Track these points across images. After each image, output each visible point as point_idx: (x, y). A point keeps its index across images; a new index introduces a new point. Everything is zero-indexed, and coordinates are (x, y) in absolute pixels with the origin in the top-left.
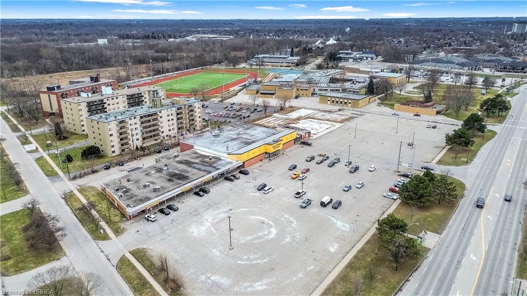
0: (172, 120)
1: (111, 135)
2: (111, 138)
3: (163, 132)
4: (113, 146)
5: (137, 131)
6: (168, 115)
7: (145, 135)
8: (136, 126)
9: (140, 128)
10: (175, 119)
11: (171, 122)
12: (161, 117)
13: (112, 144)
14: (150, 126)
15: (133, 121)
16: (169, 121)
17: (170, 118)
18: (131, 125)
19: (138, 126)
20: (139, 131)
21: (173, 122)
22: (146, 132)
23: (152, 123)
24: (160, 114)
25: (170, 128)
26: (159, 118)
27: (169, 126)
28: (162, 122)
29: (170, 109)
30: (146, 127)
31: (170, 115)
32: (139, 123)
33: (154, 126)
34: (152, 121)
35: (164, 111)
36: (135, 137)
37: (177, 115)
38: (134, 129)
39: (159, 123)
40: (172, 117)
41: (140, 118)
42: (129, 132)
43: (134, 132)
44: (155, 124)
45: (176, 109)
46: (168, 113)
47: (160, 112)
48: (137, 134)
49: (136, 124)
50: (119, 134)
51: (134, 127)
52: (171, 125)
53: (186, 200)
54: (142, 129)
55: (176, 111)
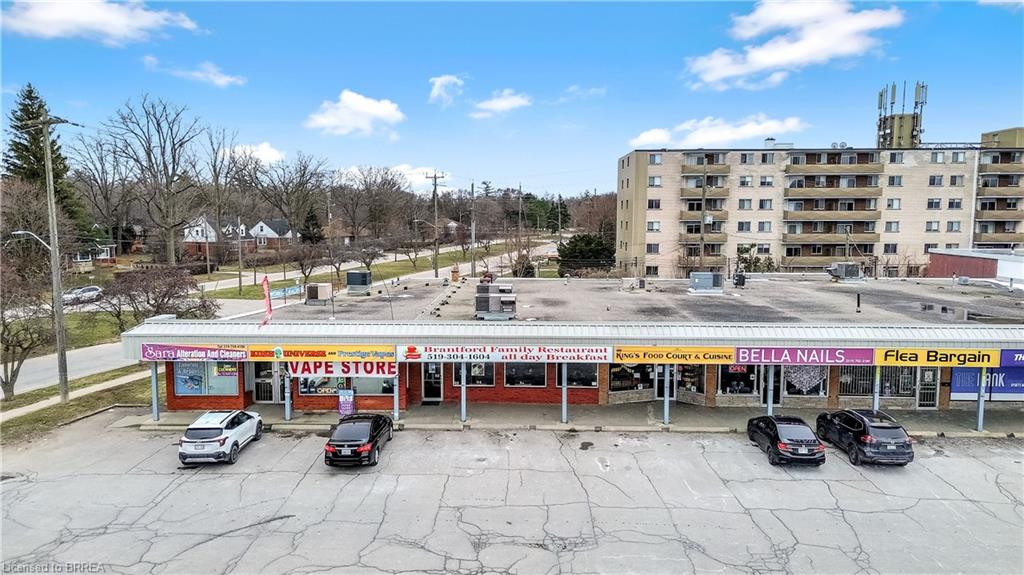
0: (953, 205)
1: (654, 205)
2: (652, 215)
3: (891, 248)
4: (653, 248)
5: (764, 216)
6: (935, 181)
7: (800, 236)
8: (766, 193)
9: (779, 207)
10: (970, 206)
11: (943, 215)
12: (892, 181)
13: (651, 238)
14: (831, 203)
15: (757, 170)
16: (933, 205)
17: (944, 193)
18: (743, 184)
19: (775, 194)
20: (774, 216)
21: (954, 215)
22: (809, 225)
23: (844, 190)
24: (893, 165)
25: (931, 238)
26: (883, 182)
27: (928, 230)
28: (896, 204)
29: (949, 153)
30: (810, 203)
31: (946, 181)
32: (781, 183)
33: (850, 208)
34: (844, 183)
35: (916, 158)
36: (753, 237)
37: (986, 185)
38: (755, 205)
39: (882, 204)
40: (956, 193)
41: (788, 162)
42: (730, 207)
43: (754, 216)
44: (857, 200)
45: (987, 160)
46: (935, 170)
47: (893, 159)
48: (766, 226)
49: (769, 184)
50: (685, 208)
51: (755, 194)
52: (943, 227)
53: (635, 442)
54: (791, 208)
55: (981, 168)
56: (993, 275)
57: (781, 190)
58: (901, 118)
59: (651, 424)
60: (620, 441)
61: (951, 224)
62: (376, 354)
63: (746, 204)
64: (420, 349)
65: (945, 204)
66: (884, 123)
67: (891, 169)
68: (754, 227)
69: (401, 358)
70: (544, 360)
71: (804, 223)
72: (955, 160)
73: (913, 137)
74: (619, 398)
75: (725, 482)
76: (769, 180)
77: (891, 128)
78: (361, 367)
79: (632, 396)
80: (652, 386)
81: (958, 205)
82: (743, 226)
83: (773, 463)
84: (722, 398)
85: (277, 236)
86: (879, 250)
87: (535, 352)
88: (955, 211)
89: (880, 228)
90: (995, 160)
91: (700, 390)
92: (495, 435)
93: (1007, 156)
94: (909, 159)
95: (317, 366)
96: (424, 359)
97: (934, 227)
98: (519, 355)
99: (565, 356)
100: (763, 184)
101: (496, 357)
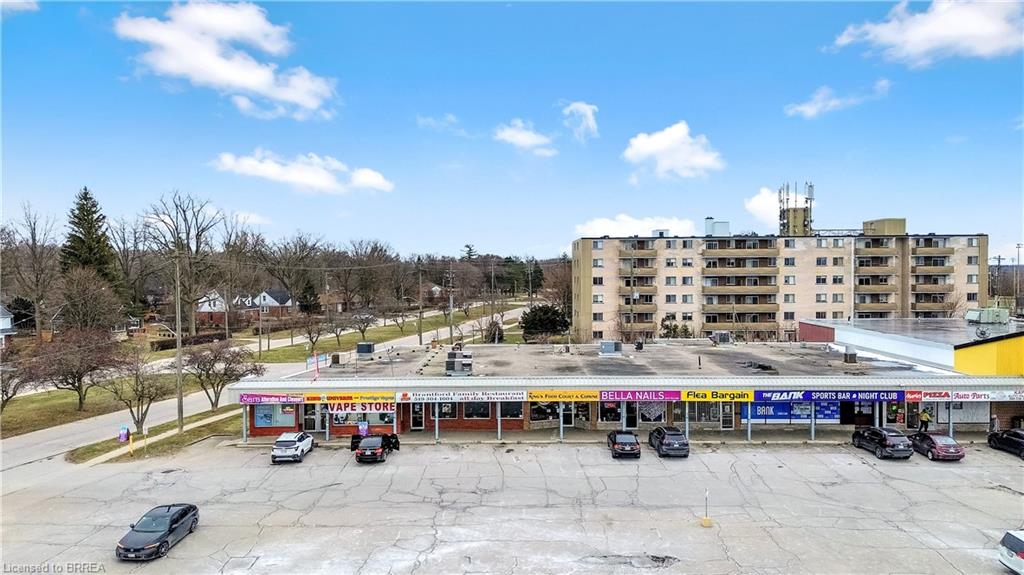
0: (837, 280)
1: (598, 281)
2: (596, 290)
3: (789, 316)
4: (597, 317)
5: (687, 290)
6: (821, 262)
7: (716, 307)
8: (687, 272)
9: (698, 283)
10: (850, 282)
11: (829, 289)
12: (789, 262)
13: (596, 309)
14: (740, 280)
15: (679, 254)
16: (821, 280)
17: (829, 271)
18: (669, 264)
19: (694, 272)
20: (695, 290)
21: (838, 289)
22: (723, 298)
23: (749, 270)
24: (787, 249)
25: (821, 308)
26: (780, 263)
27: (818, 301)
28: (791, 280)
29: (831, 240)
30: (723, 280)
31: (830, 262)
32: (699, 264)
33: (755, 284)
34: (749, 264)
35: (805, 243)
36: (678, 308)
37: (860, 265)
38: (679, 281)
39: (780, 280)
40: (838, 271)
41: (704, 247)
42: (659, 283)
43: (678, 290)
44: (761, 277)
45: (861, 245)
46: (822, 254)
47: (787, 244)
48: (689, 298)
49: (690, 264)
50: (622, 284)
51: (679, 272)
52: (830, 299)
53: (539, 449)
54: (708, 284)
55: (857, 251)
56: (833, 341)
57: (699, 269)
58: (795, 210)
59: (553, 439)
60: (531, 448)
61: (835, 296)
62: (383, 398)
63: (672, 281)
64: (410, 395)
65: (830, 280)
66: (783, 214)
67: (785, 253)
68: (679, 299)
69: (399, 401)
70: (485, 400)
71: (719, 296)
72: (836, 245)
73: (805, 226)
74: (537, 424)
75: (582, 466)
76: (689, 261)
77: (788, 218)
78: (373, 406)
79: (545, 424)
80: (558, 417)
81: (841, 281)
82: (670, 299)
83: (614, 457)
84: (601, 424)
85: (278, 304)
86: (780, 317)
87: (480, 395)
88: (838, 286)
89: (780, 299)
90: (868, 245)
91: (587, 419)
92: (456, 447)
93: (877, 242)
94: (800, 245)
95: (346, 406)
96: (412, 400)
97: (823, 298)
98: (470, 397)
99: (498, 397)
100: (684, 264)
101: (456, 399)
